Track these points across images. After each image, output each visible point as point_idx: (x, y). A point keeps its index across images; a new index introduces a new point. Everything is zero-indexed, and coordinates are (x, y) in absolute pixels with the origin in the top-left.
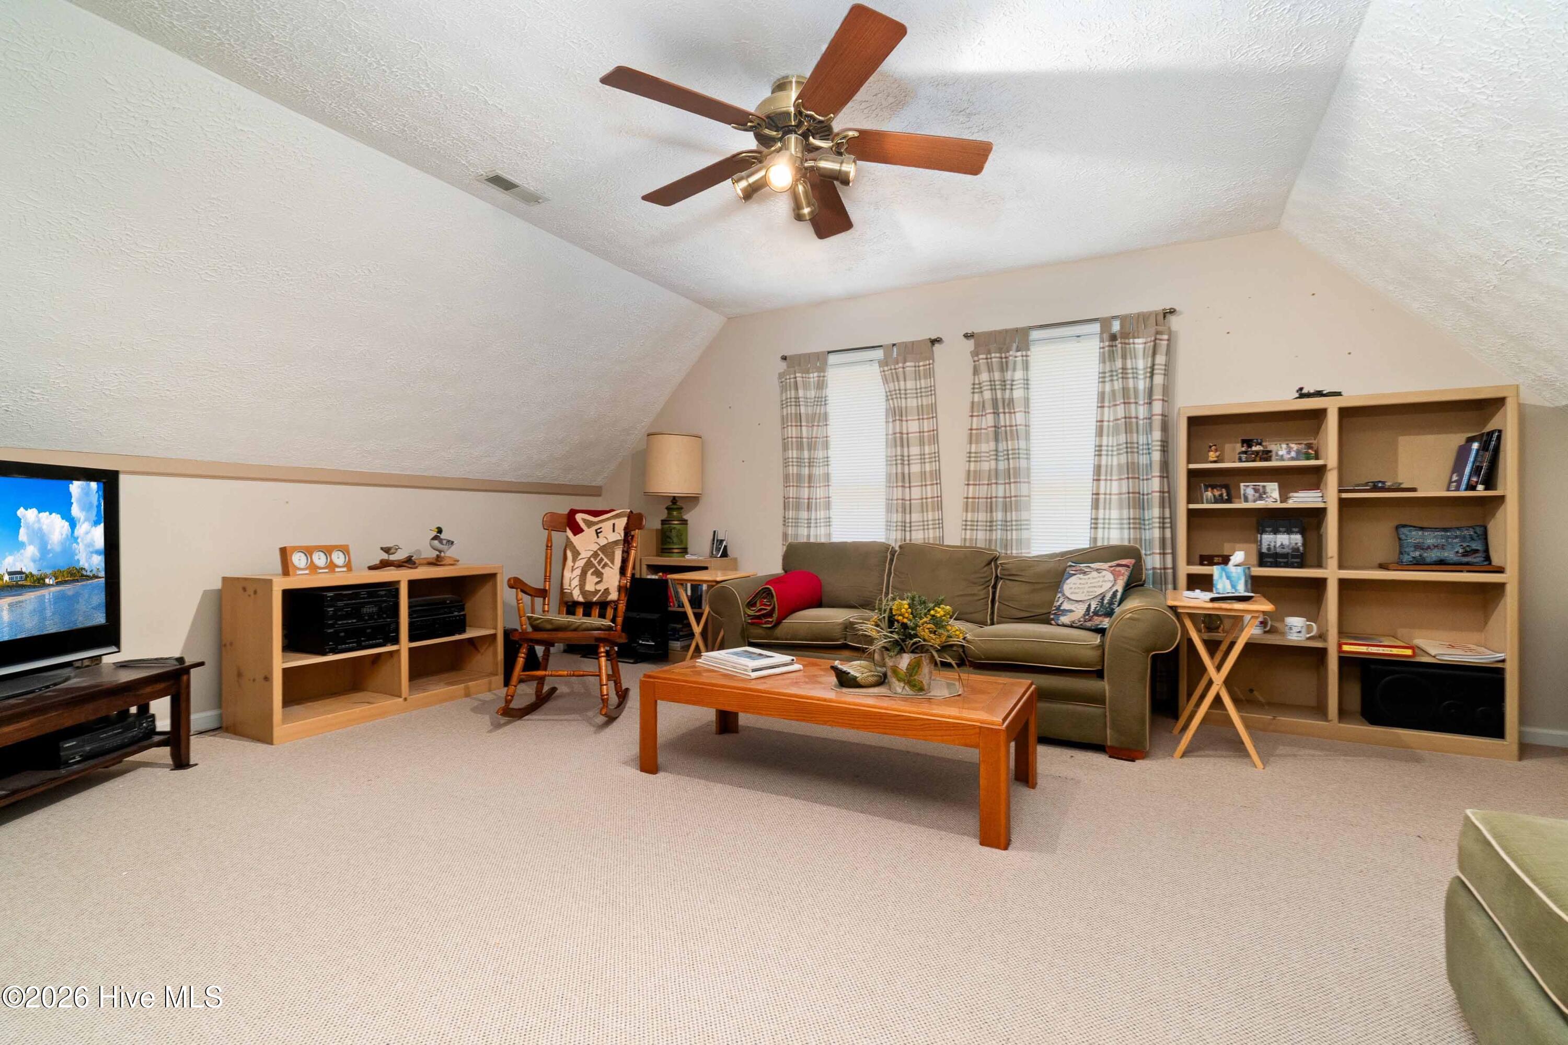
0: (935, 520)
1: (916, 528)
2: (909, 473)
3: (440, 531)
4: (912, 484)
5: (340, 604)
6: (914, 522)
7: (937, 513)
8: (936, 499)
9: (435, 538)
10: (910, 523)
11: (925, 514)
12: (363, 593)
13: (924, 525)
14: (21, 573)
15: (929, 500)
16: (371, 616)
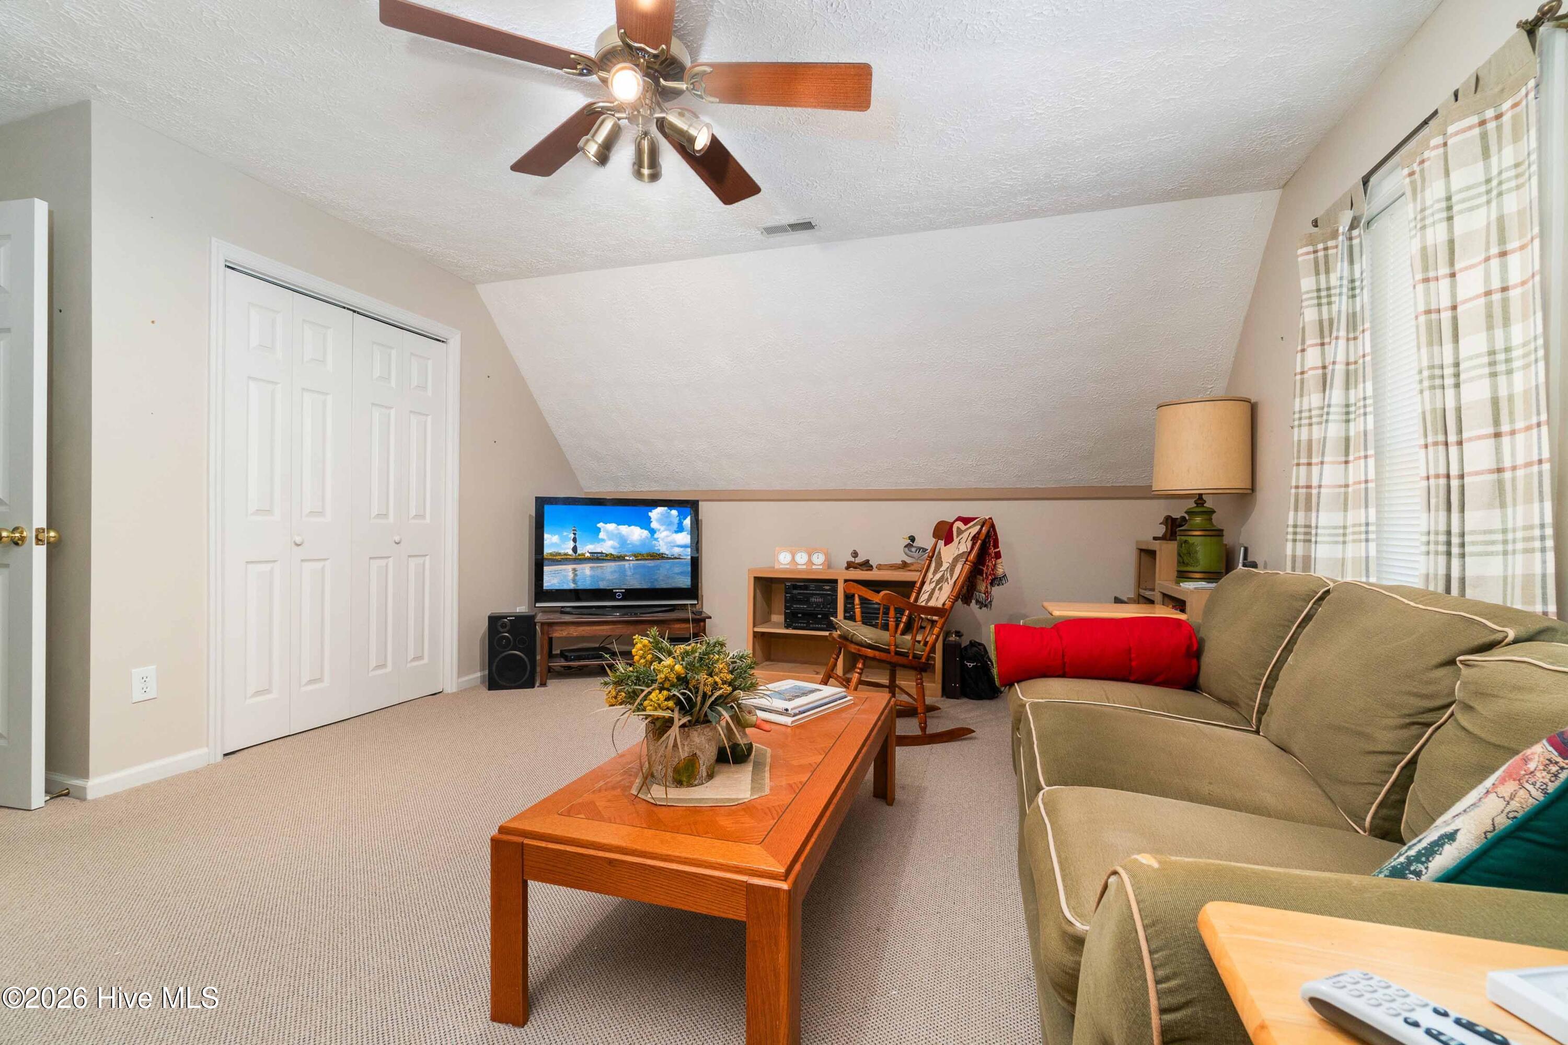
0: (1531, 527)
1: (1480, 548)
2: (1459, 410)
3: (912, 539)
4: (1465, 435)
5: (795, 592)
6: (1473, 532)
7: (1536, 506)
8: (1535, 468)
9: (908, 546)
10: (1462, 535)
11: (1510, 511)
12: (812, 585)
13: (1505, 542)
14: (602, 553)
15: (1520, 473)
16: (818, 605)
